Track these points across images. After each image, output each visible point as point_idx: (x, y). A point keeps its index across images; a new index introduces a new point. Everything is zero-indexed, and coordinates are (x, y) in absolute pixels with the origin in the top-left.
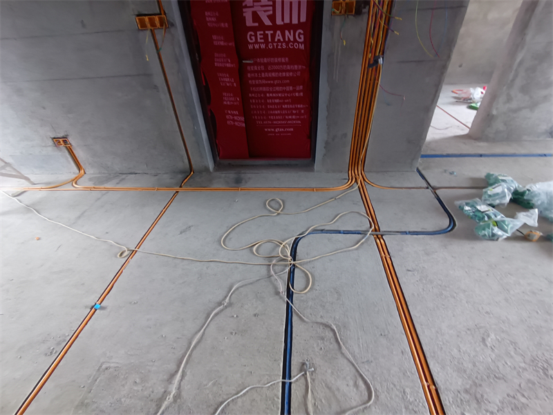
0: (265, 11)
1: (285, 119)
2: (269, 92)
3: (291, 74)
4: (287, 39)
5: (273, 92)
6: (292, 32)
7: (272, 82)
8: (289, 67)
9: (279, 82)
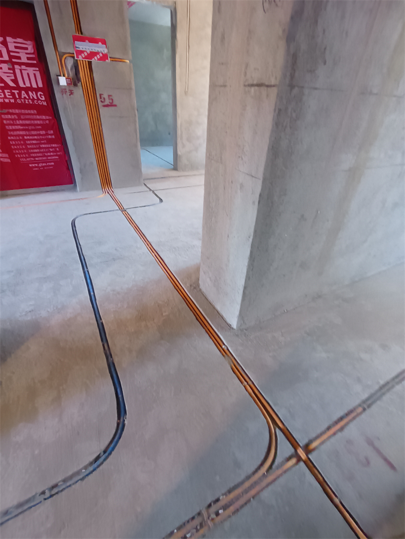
0: (8, 76)
1: (45, 156)
2: (27, 135)
3: (41, 122)
4: (31, 98)
5: (29, 135)
6: (34, 92)
7: (27, 128)
8: (38, 117)
9: (33, 127)
